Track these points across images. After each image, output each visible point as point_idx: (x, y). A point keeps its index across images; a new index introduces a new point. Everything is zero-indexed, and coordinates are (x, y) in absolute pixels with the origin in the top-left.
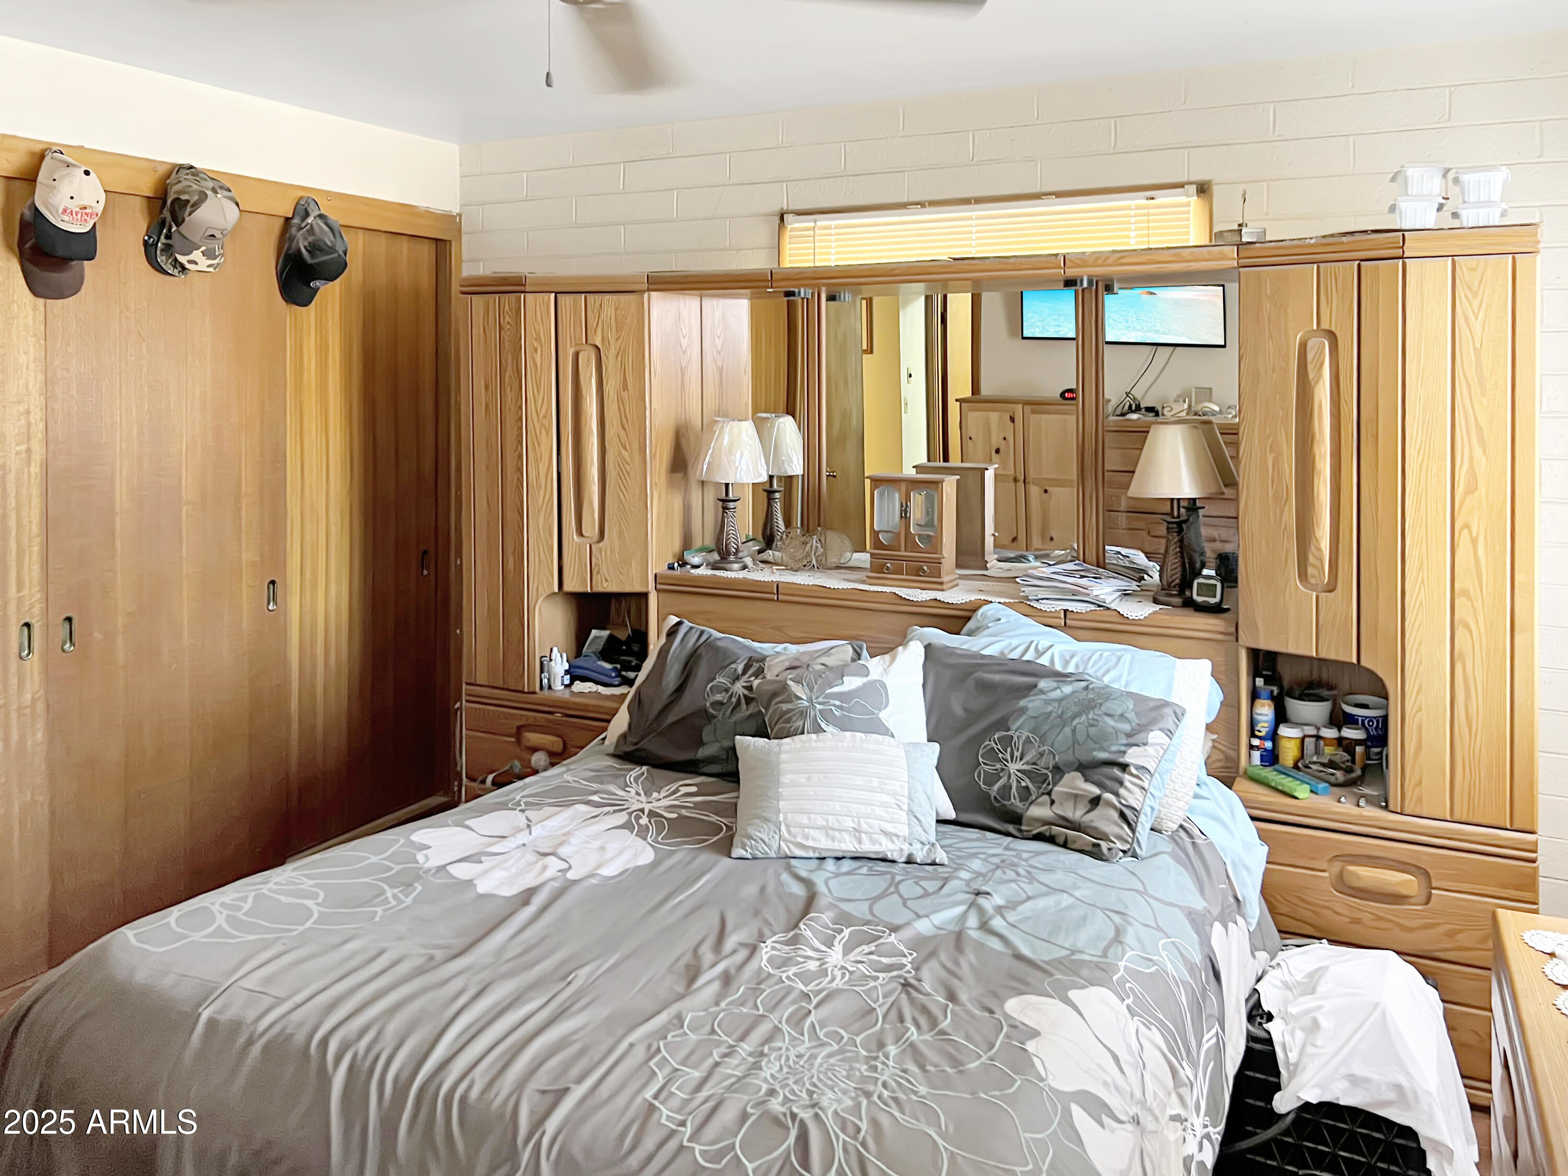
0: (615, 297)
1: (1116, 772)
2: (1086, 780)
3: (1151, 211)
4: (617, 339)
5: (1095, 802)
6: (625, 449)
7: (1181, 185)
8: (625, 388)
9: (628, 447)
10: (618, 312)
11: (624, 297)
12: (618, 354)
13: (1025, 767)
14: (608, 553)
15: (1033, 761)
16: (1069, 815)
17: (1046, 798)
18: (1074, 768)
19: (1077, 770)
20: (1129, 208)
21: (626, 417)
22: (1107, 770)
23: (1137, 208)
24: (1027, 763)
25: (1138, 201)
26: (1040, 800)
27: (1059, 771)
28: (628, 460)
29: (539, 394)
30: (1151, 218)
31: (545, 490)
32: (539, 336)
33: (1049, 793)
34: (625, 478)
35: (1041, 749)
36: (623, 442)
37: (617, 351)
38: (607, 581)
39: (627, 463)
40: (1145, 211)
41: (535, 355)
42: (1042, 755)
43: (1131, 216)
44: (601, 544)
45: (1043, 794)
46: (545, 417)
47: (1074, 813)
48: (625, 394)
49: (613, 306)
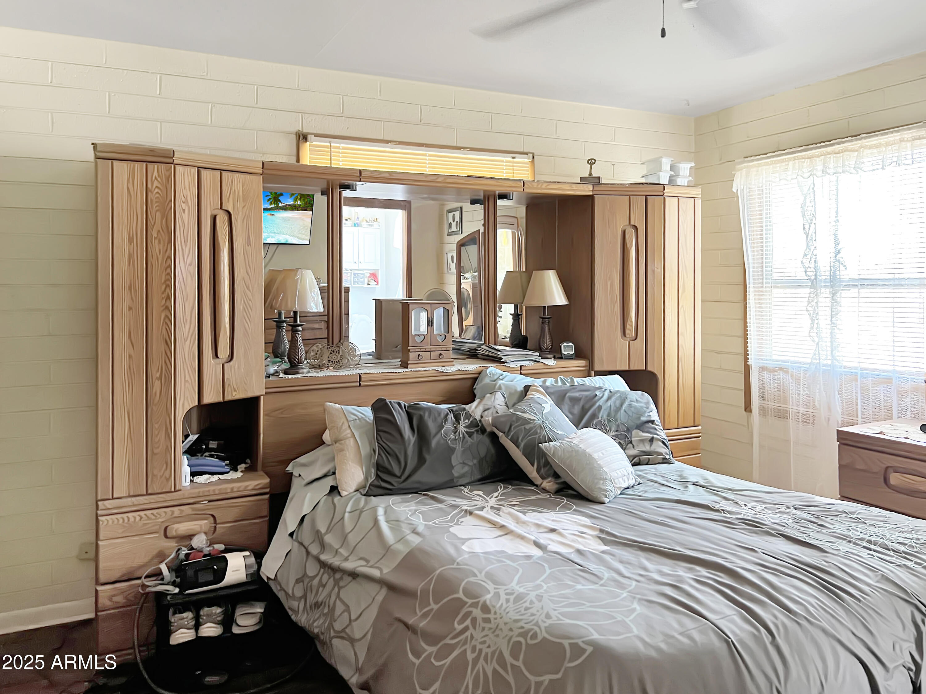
0: (242, 176)
1: (651, 425)
2: (643, 432)
3: (514, 164)
4: (244, 207)
5: (652, 440)
6: (248, 289)
7: (527, 153)
8: (249, 244)
9: (250, 288)
10: (245, 187)
11: (248, 177)
12: (244, 218)
13: (614, 433)
14: (237, 369)
15: (616, 429)
16: (644, 449)
17: (630, 445)
18: (635, 428)
19: (636, 429)
20: (503, 161)
21: (249, 265)
22: (647, 425)
23: (507, 162)
24: (614, 431)
25: (507, 158)
26: (628, 447)
27: (629, 430)
28: (251, 297)
29: (186, 248)
30: (514, 168)
31: (190, 324)
32: (186, 199)
33: (631, 442)
34: (248, 310)
35: (617, 423)
36: (247, 284)
37: (243, 216)
38: (235, 391)
39: (250, 300)
40: (511, 164)
41: (183, 214)
42: (618, 426)
43: (504, 166)
44: (231, 363)
45: (628, 443)
46: (190, 265)
47: (646, 448)
48: (249, 248)
49: (241, 181)
